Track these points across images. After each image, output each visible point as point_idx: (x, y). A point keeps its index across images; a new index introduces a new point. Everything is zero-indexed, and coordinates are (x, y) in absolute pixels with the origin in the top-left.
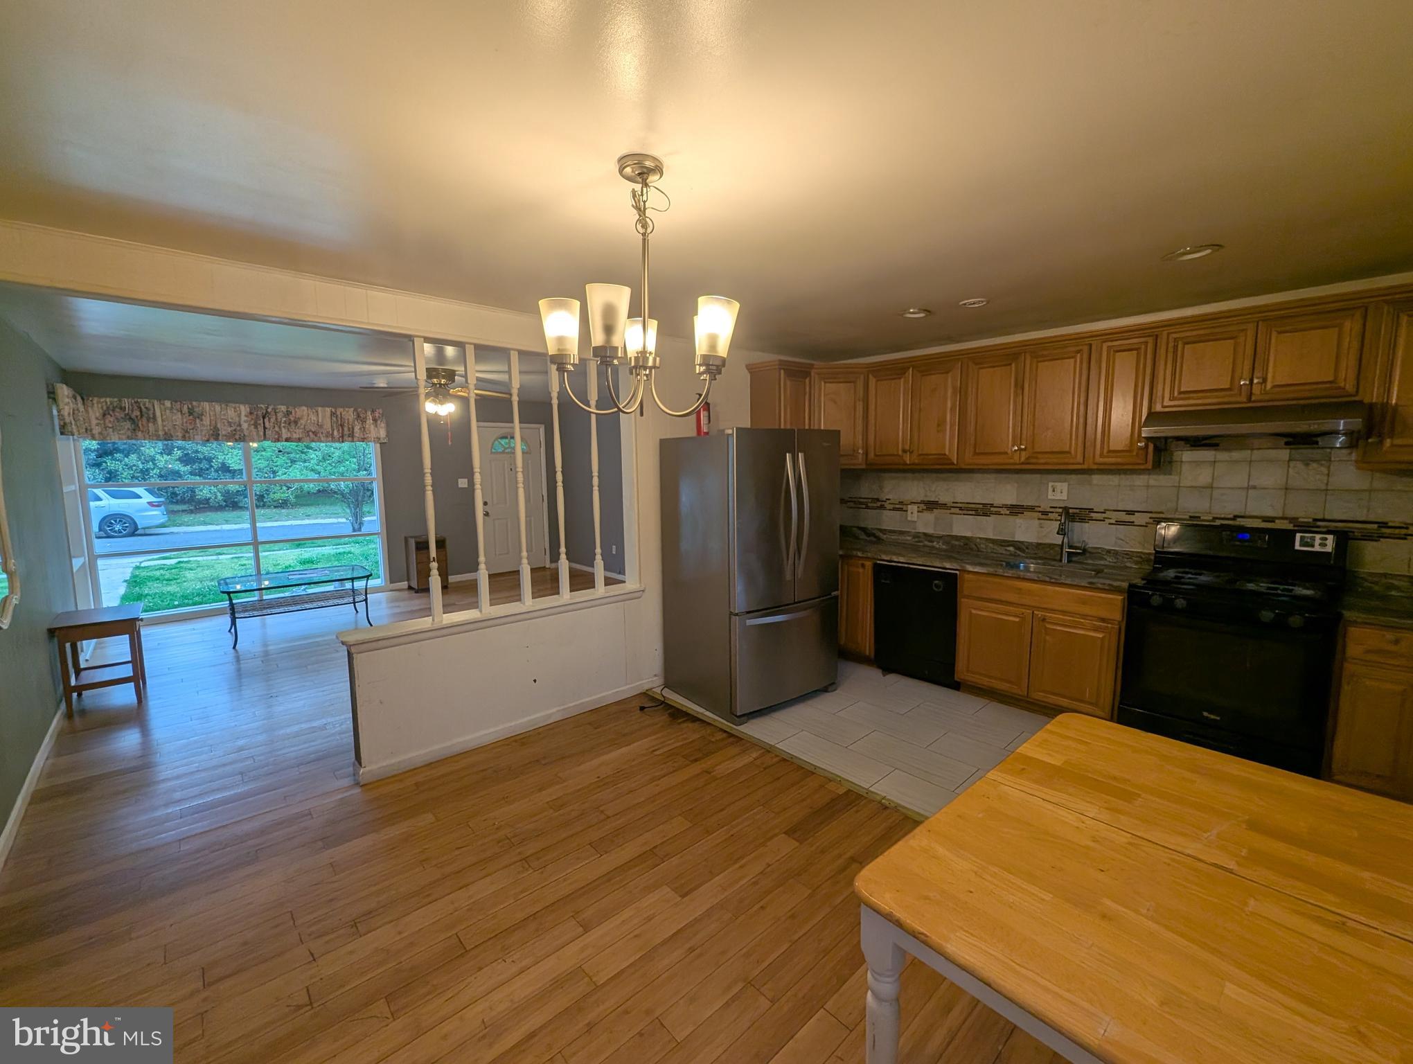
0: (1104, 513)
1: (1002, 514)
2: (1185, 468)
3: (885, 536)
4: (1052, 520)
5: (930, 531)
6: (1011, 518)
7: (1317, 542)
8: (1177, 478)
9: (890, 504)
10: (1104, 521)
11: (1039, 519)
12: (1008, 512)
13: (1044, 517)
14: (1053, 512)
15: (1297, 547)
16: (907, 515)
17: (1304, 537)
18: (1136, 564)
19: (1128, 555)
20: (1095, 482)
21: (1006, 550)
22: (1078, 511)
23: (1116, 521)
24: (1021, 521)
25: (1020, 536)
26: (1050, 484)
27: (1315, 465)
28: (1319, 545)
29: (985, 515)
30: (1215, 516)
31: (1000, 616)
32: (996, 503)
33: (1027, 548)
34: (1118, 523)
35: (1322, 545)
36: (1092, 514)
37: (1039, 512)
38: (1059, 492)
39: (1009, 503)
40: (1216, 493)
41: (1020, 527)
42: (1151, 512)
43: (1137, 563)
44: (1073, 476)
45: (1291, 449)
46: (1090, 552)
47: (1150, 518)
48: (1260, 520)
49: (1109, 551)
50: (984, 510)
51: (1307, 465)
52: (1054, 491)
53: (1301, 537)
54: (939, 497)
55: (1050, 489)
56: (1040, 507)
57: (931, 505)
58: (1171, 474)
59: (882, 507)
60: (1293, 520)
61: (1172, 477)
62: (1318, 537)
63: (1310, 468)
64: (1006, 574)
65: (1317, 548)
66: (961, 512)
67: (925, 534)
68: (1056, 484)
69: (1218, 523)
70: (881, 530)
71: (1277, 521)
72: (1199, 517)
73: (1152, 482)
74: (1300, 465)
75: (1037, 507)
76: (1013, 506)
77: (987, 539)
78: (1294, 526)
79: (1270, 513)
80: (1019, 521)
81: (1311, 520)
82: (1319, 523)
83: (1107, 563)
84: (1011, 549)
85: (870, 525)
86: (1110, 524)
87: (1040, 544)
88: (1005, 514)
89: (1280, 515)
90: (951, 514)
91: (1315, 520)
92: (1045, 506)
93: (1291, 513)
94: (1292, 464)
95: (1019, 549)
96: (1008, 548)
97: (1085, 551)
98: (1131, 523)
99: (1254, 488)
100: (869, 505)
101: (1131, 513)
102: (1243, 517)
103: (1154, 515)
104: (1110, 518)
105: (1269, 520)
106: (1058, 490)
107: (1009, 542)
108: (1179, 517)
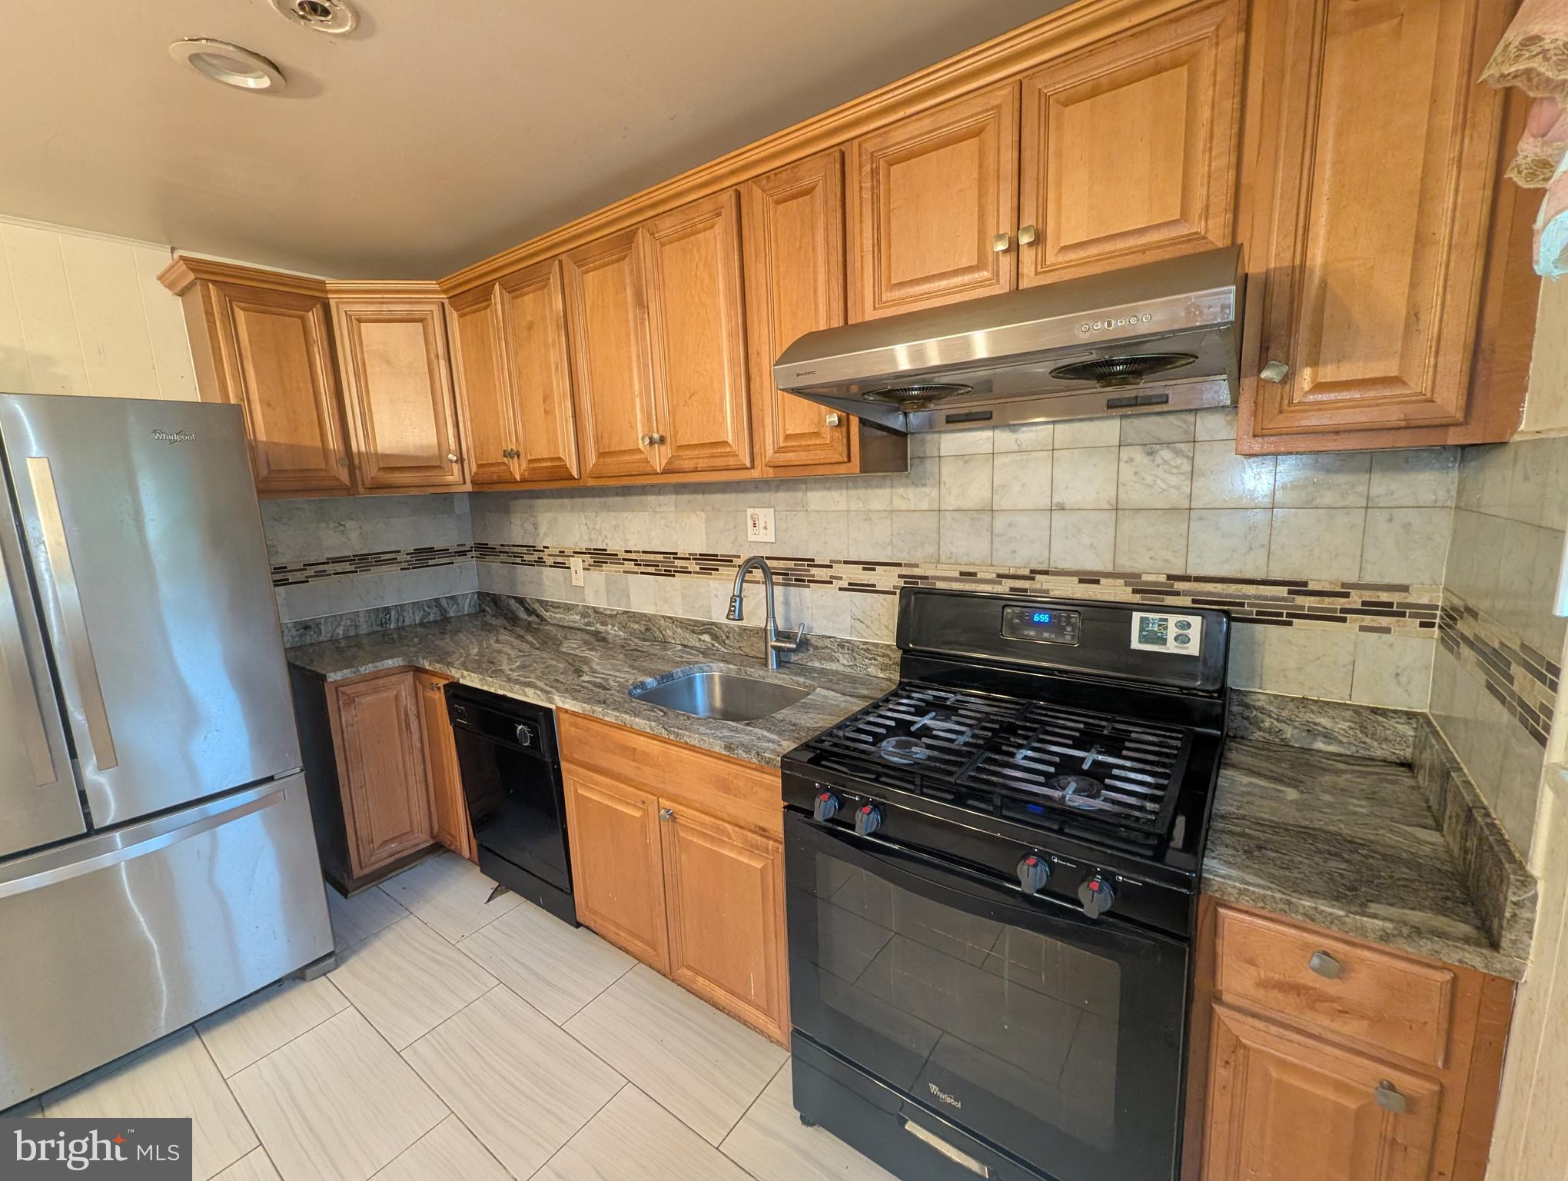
0: (831, 567)
1: (690, 573)
2: (947, 469)
3: (548, 614)
5: (602, 604)
6: (702, 580)
7: (1172, 631)
8: (935, 493)
9: (549, 555)
10: (831, 583)
11: (738, 580)
12: (698, 568)
13: (742, 576)
15: (1135, 644)
16: (570, 573)
17: (1147, 619)
20: (812, 507)
21: (700, 640)
22: (791, 564)
23: (850, 584)
24: (717, 584)
26: (749, 512)
27: (1165, 454)
28: (1176, 639)
29: (668, 574)
30: (1001, 572)
32: (682, 551)
34: (854, 587)
35: (1182, 639)
36: (814, 571)
37: (738, 567)
38: (762, 527)
39: (699, 550)
40: (1000, 522)
41: (716, 596)
42: (899, 565)
44: (779, 495)
45: (1122, 417)
46: (816, 648)
47: (900, 576)
48: (1076, 579)
49: (841, 645)
50: (664, 565)
51: (1151, 453)
52: (755, 524)
53: (1143, 618)
54: (607, 541)
55: (750, 522)
56: (738, 557)
57: (600, 557)
58: (924, 485)
59: (540, 562)
60: (1131, 578)
61: (927, 490)
62: (1173, 619)
63: (1159, 460)
65: (1172, 647)
66: (636, 569)
67: (595, 610)
68: (757, 511)
70: (540, 602)
71: (1103, 581)
72: (974, 574)
73: (899, 504)
74: (1137, 454)
75: (735, 557)
76: (704, 557)
77: (673, 620)
78: (1135, 591)
79: (1092, 563)
81: (1163, 579)
82: (1179, 586)
84: (706, 637)
85: (528, 593)
86: (840, 589)
88: (695, 573)
89: (1110, 569)
90: (624, 572)
91: (1170, 577)
92: (745, 555)
93: (1126, 564)
94: (1126, 453)
97: (804, 644)
98: (869, 588)
99: (1062, 508)
100: (526, 557)
101: (869, 566)
102: (1046, 573)
103: (905, 571)
104: (840, 578)
105: (1090, 578)
106: (761, 524)
107: (704, 624)
108: (943, 574)
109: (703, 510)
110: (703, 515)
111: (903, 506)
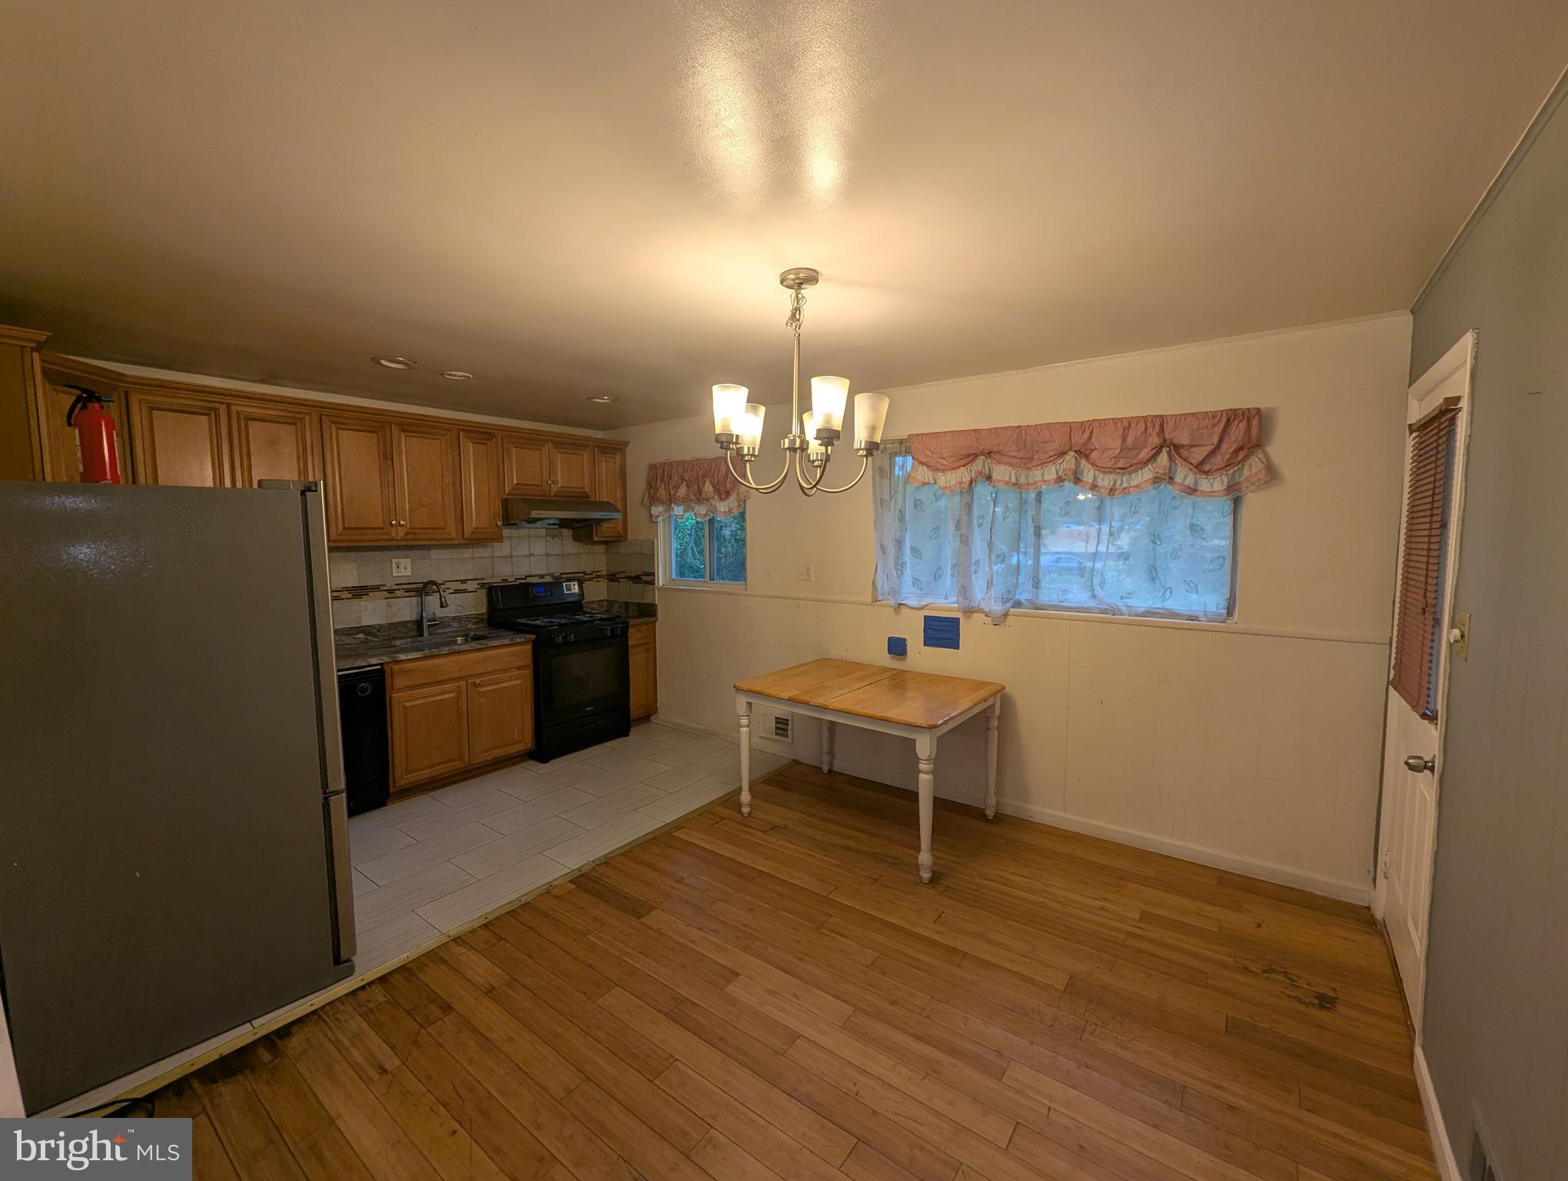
0: (444, 584)
1: (343, 599)
4: (399, 597)
6: (354, 602)
7: (572, 587)
8: (490, 550)
11: (386, 598)
12: (350, 596)
13: (389, 595)
14: (399, 590)
15: (566, 592)
18: (474, 625)
19: (468, 618)
21: (355, 638)
22: (421, 585)
24: (367, 603)
25: (368, 620)
26: (394, 561)
27: (556, 539)
28: (573, 589)
31: (436, 698)
33: (379, 631)
34: (456, 592)
36: (435, 587)
37: (386, 591)
38: (403, 568)
39: (350, 585)
40: (514, 560)
41: (366, 610)
42: (477, 579)
43: (475, 623)
44: (414, 552)
46: (443, 622)
47: (478, 584)
49: (454, 618)
51: (553, 539)
52: (398, 567)
53: (566, 585)
55: (394, 566)
56: (385, 585)
60: (552, 575)
62: (571, 584)
63: (555, 541)
64: (443, 653)
65: (573, 591)
68: (400, 560)
69: (518, 582)
72: (507, 580)
73: (476, 555)
74: (550, 540)
75: (382, 585)
76: (355, 588)
80: (364, 603)
82: (563, 576)
83: (454, 629)
84: (361, 636)
86: (450, 594)
87: (393, 624)
88: (347, 599)
89: (546, 573)
92: (390, 585)
94: (547, 538)
95: (368, 634)
96: (357, 636)
97: (439, 621)
98: (465, 591)
99: (532, 555)
101: (463, 581)
102: (529, 576)
103: (480, 582)
104: (449, 589)
105: (542, 576)
106: (402, 566)
107: (358, 628)
108: (496, 580)
109: (355, 561)
110: (355, 564)
111: (478, 555)
